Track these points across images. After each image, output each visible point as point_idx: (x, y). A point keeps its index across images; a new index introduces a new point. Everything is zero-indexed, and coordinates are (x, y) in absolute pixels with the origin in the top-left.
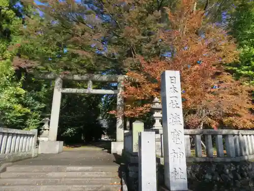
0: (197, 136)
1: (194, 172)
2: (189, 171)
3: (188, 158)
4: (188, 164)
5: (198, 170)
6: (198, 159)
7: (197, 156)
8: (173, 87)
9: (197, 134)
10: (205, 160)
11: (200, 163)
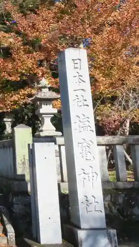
0: (118, 147)
1: (114, 204)
2: (107, 203)
3: (105, 182)
4: (105, 192)
5: (120, 200)
6: (121, 185)
7: (118, 179)
8: (77, 75)
9: (118, 144)
10: (132, 186)
11: (124, 190)
